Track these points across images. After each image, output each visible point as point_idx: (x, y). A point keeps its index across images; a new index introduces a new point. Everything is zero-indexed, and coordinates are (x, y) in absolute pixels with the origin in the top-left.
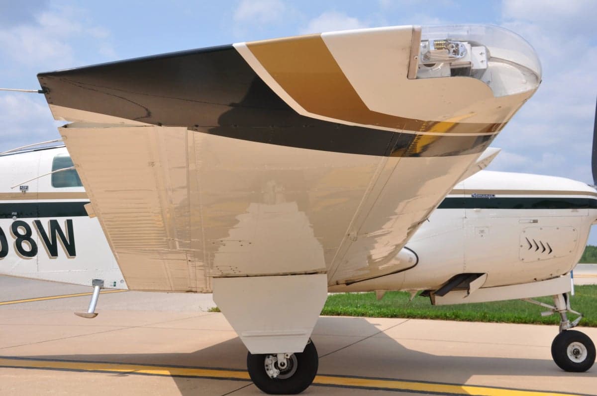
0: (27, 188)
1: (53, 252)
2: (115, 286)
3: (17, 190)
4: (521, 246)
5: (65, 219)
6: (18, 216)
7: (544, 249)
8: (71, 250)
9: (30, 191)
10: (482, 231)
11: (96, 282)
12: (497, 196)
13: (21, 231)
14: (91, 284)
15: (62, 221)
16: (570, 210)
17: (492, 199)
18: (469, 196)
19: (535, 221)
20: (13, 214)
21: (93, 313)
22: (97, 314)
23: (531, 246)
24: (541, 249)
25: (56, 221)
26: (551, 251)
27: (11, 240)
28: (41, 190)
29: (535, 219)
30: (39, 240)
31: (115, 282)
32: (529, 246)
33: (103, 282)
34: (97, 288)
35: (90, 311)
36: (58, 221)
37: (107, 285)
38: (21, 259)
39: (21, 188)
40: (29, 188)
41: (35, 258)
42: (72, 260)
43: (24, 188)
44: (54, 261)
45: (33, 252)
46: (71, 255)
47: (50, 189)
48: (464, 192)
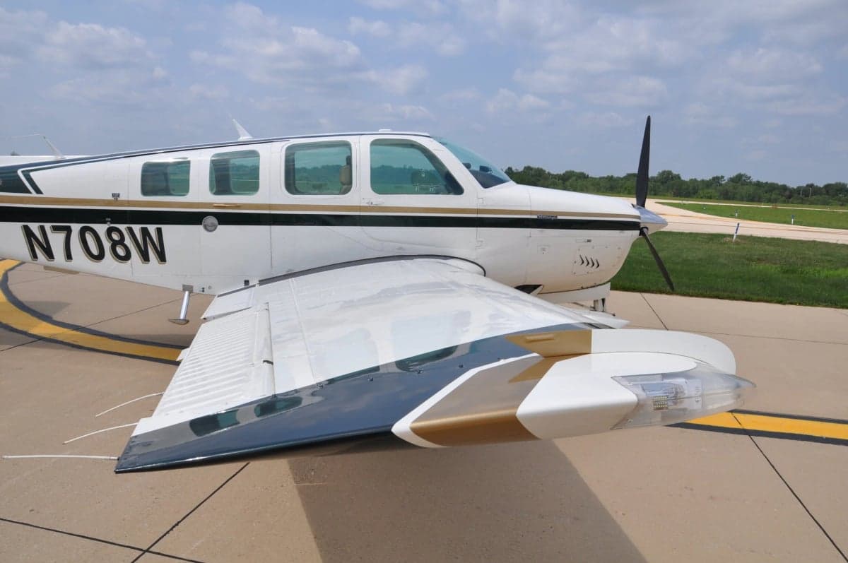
0: (118, 195)
1: (146, 258)
2: (203, 291)
3: (110, 198)
4: (575, 262)
5: (154, 226)
6: (112, 223)
7: (593, 265)
8: (162, 257)
9: (122, 198)
10: (544, 249)
11: (186, 288)
13: (115, 237)
14: (181, 289)
15: (152, 228)
16: (617, 232)
17: (554, 220)
18: (535, 217)
19: (589, 241)
20: (107, 219)
21: (184, 320)
22: (188, 322)
23: (583, 262)
24: (591, 264)
25: (146, 229)
26: (598, 265)
27: (107, 245)
28: (132, 198)
29: (590, 239)
30: (132, 245)
31: (203, 288)
32: (581, 262)
33: (192, 287)
34: (187, 293)
35: (182, 317)
36: (149, 229)
37: (196, 290)
38: (116, 263)
39: (113, 195)
40: (121, 195)
41: (129, 262)
42: (163, 266)
43: (116, 196)
44: (146, 266)
45: (127, 257)
46: (162, 261)
47: (138, 196)
48: (531, 213)
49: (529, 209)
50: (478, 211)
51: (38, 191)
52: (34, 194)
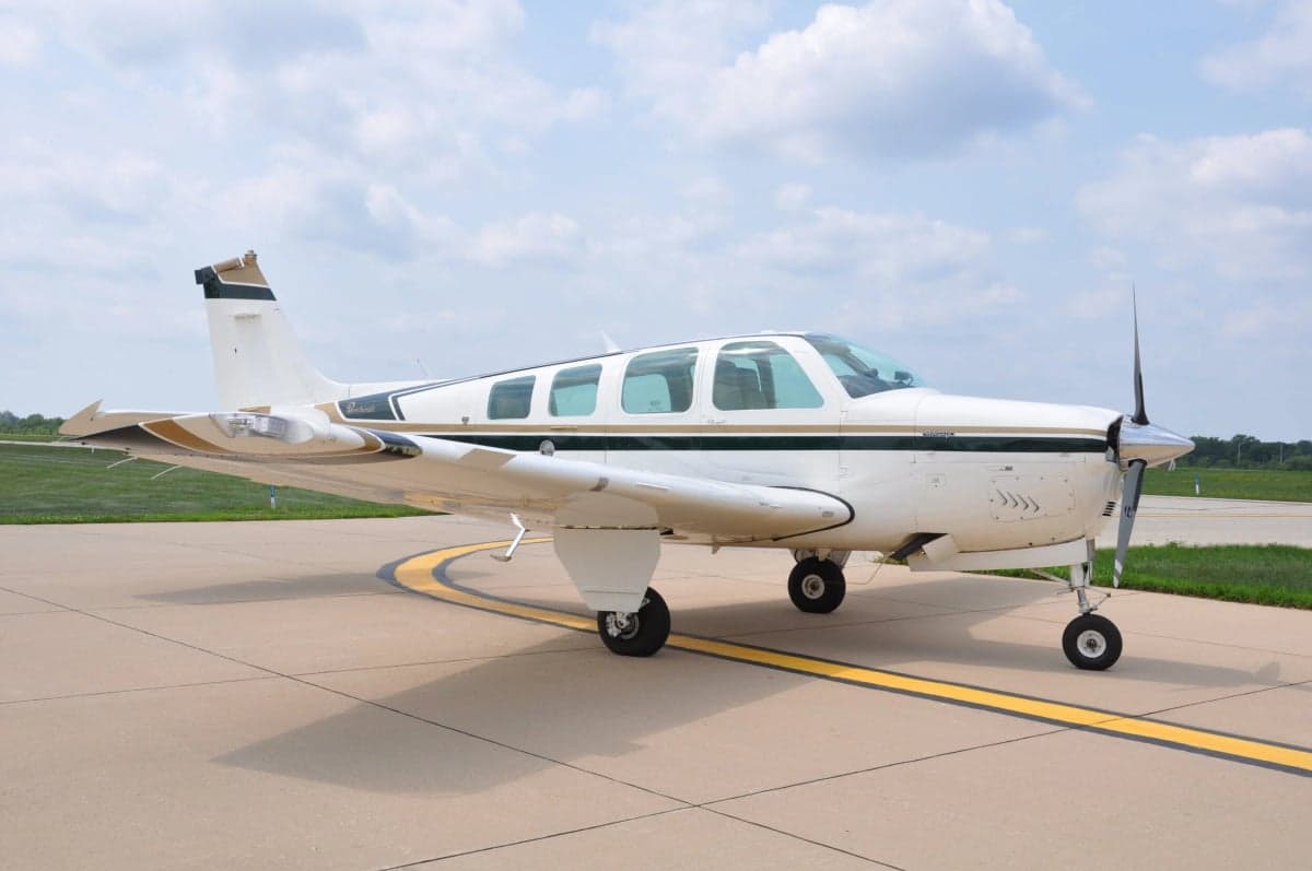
0: (468, 418)
3: (461, 423)
4: (992, 501)
7: (1027, 506)
9: (469, 423)
10: (937, 480)
12: (957, 435)
17: (949, 438)
18: (920, 434)
19: (1008, 469)
23: (1006, 501)
24: (1022, 505)
26: (1038, 508)
29: (1009, 465)
32: (1003, 501)
40: (470, 420)
43: (465, 420)
47: (486, 421)
48: (914, 429)
49: (911, 424)
50: (840, 428)
51: (402, 418)
52: (398, 421)
